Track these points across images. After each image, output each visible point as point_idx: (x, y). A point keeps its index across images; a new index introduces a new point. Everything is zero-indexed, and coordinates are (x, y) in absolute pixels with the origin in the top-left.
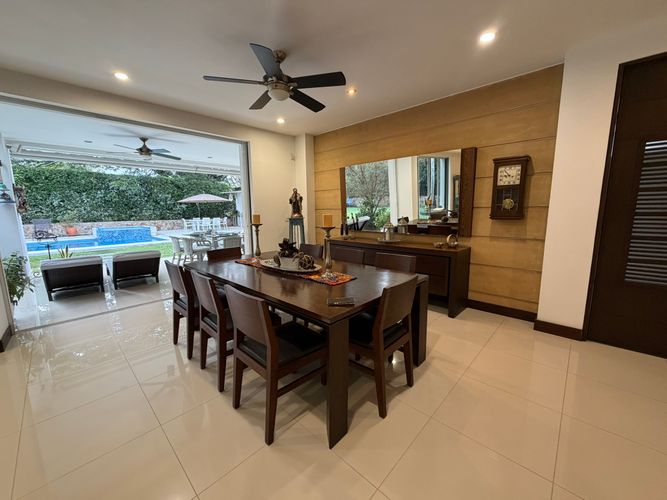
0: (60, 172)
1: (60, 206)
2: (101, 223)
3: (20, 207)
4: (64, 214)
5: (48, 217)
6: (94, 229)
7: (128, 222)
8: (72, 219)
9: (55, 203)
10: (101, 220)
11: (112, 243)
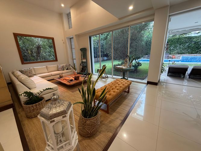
0: (176, 38)
1: (173, 49)
2: (184, 55)
3: (166, 49)
4: (173, 52)
5: (168, 53)
6: (181, 57)
7: (195, 55)
8: (175, 53)
9: (172, 48)
10: (184, 54)
11: (186, 62)
